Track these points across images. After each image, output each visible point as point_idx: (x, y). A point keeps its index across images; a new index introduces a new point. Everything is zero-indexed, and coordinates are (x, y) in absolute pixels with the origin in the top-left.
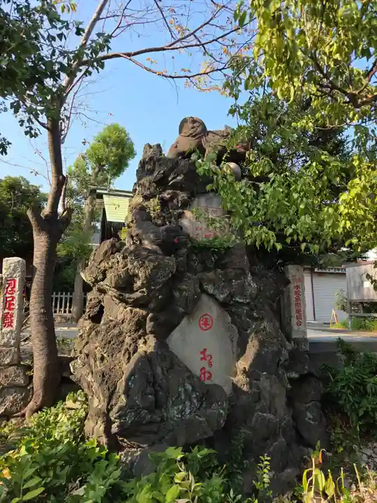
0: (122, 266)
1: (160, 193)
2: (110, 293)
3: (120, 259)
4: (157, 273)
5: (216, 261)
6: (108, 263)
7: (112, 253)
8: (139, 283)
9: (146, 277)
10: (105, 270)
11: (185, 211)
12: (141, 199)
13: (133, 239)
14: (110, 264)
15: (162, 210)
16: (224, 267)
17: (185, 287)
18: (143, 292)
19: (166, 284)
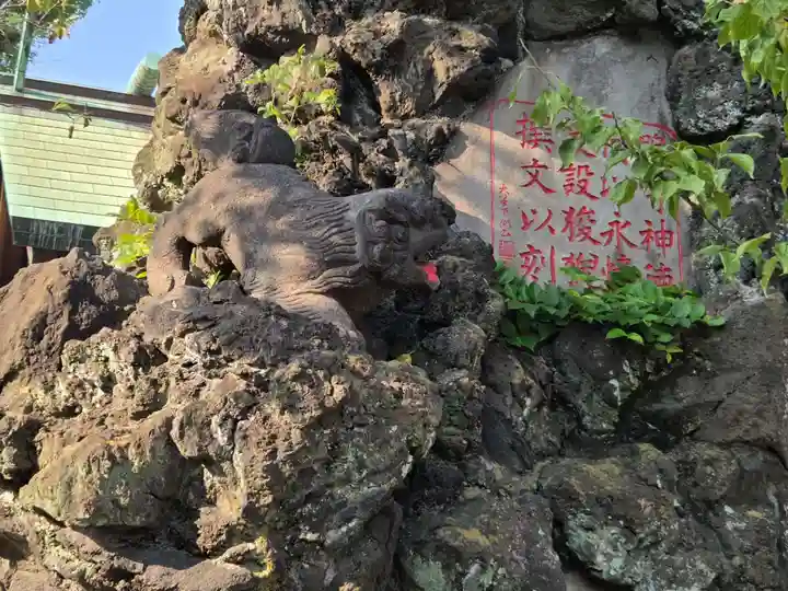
0: (133, 405)
1: (336, 27)
2: (55, 556)
3: (120, 365)
4: (335, 453)
5: (634, 397)
6: (49, 388)
7: (73, 332)
8: (227, 508)
9: (272, 470)
10: (32, 427)
11: (466, 128)
12: (231, 55)
13: (186, 265)
14: (62, 389)
15: (343, 118)
16: (669, 432)
17: (473, 535)
18: (247, 559)
19: (378, 516)
